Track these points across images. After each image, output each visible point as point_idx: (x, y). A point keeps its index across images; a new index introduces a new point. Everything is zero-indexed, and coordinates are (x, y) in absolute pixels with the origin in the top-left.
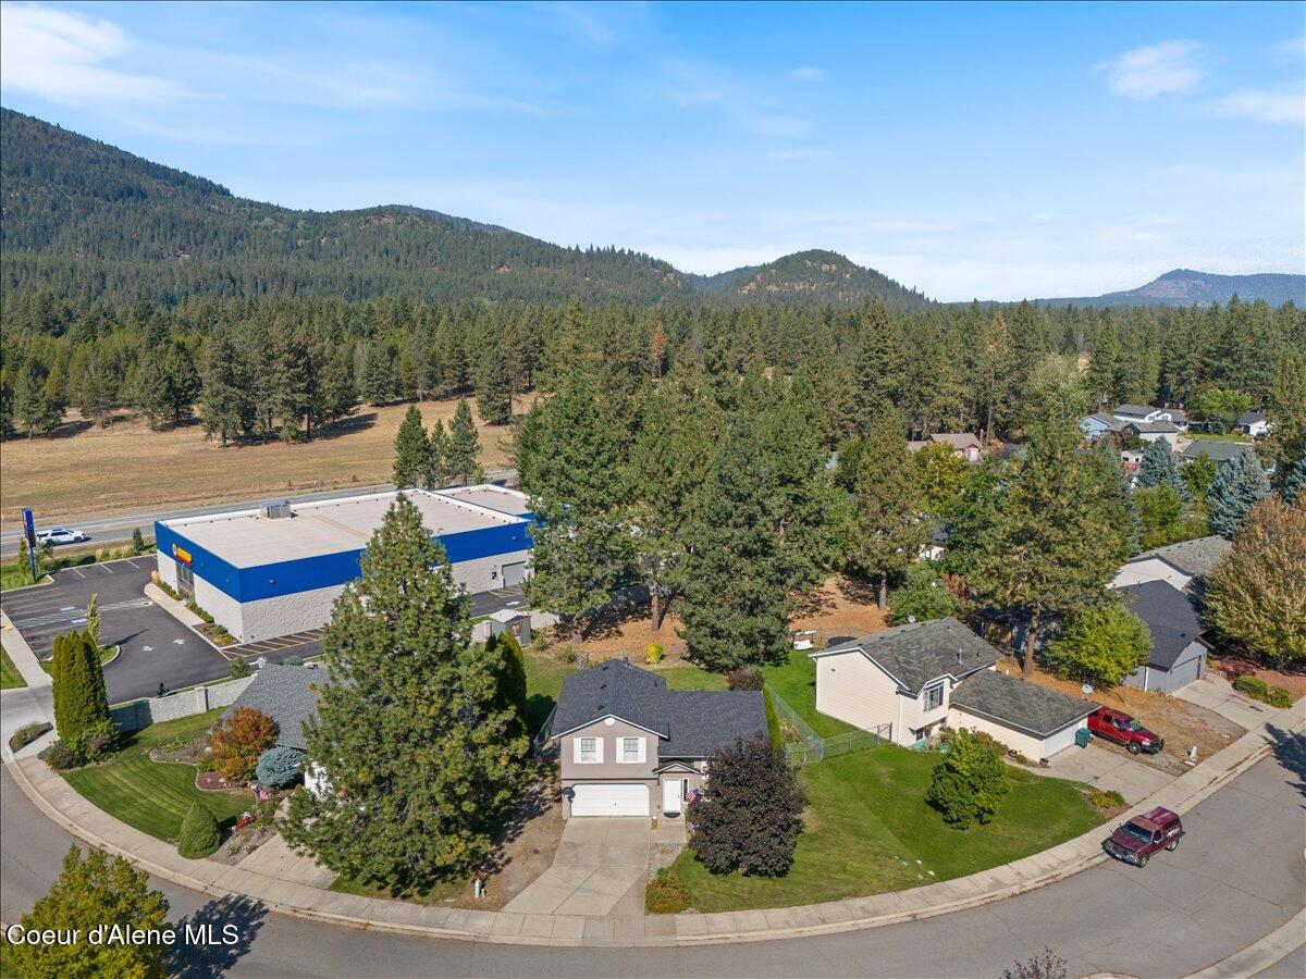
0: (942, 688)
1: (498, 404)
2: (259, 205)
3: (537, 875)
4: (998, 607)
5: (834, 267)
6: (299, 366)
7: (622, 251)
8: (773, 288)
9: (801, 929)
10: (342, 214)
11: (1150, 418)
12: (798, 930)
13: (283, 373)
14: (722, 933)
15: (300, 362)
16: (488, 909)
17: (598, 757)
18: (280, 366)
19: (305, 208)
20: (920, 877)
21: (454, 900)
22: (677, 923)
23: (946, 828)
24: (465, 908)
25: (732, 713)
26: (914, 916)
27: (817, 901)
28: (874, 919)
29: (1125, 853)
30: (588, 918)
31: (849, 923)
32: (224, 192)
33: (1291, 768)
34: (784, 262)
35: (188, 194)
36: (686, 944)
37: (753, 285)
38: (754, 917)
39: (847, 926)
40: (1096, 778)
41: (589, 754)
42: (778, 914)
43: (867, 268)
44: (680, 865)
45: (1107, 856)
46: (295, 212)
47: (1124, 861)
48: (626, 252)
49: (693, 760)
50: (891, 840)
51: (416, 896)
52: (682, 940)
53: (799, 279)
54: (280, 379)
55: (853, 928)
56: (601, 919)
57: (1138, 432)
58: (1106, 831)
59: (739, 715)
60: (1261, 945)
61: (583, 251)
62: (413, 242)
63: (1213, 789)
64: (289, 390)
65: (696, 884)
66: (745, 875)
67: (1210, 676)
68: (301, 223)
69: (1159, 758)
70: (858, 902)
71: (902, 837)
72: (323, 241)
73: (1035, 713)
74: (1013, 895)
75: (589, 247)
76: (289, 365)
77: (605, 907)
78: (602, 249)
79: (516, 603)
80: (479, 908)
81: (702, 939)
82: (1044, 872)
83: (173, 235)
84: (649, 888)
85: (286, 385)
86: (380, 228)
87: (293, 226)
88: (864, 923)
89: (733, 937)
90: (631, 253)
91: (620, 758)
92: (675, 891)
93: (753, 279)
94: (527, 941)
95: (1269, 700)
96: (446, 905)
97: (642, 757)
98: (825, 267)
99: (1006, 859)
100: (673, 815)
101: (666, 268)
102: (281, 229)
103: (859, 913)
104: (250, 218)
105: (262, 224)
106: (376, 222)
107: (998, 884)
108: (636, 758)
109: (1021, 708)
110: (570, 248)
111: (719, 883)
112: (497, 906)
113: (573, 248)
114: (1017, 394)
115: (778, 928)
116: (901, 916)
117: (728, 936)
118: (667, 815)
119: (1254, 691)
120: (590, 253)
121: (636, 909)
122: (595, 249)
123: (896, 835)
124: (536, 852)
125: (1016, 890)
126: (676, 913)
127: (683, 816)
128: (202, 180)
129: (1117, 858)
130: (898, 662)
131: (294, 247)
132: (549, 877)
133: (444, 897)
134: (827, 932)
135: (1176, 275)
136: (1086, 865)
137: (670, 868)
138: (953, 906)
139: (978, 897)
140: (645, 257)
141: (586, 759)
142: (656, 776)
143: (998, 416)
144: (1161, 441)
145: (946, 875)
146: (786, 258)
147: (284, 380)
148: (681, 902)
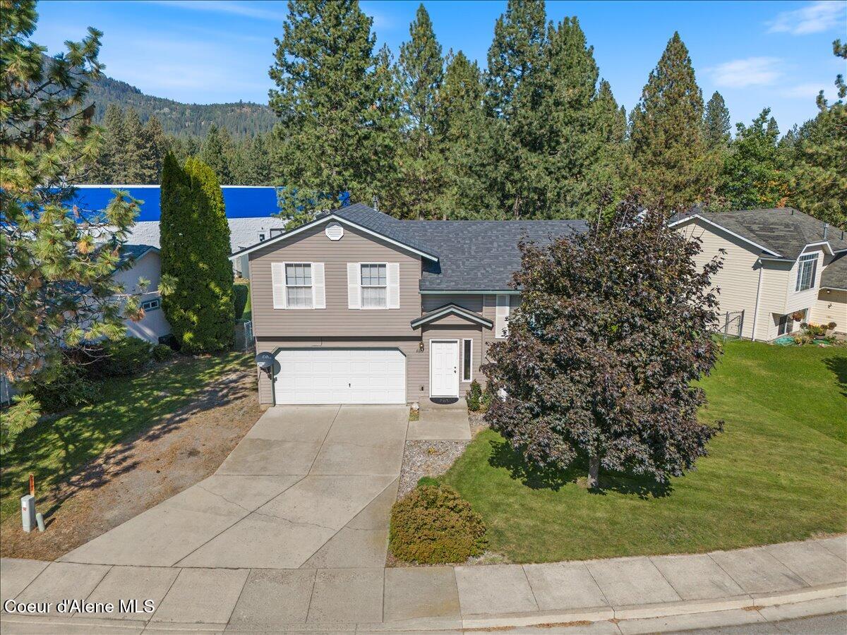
0: (816, 261)
2: (160, 100)
6: (146, 148)
9: (759, 601)
10: (215, 106)
12: (749, 603)
13: (133, 151)
14: (573, 610)
15: (148, 145)
17: (317, 299)
18: (131, 147)
19: (191, 103)
22: (461, 586)
27: (760, 540)
30: (255, 575)
32: (137, 92)
35: (112, 92)
38: (637, 573)
41: (302, 294)
42: (687, 568)
44: (463, 471)
46: (185, 105)
49: (479, 304)
52: (474, 628)
54: (132, 156)
56: (284, 577)
62: (263, 124)
64: (138, 166)
65: (496, 507)
68: (188, 112)
72: (203, 123)
76: (139, 147)
77: (300, 549)
81: (525, 627)
83: (101, 118)
84: (399, 509)
85: (136, 162)
86: (241, 115)
87: (183, 113)
89: (602, 622)
91: (355, 302)
92: (456, 516)
97: (392, 301)
100: (448, 400)
102: (175, 115)
104: (154, 109)
105: (162, 111)
106: (238, 111)
108: (381, 301)
111: (542, 503)
112: (64, 545)
115: (702, 600)
117: (588, 617)
118: (435, 400)
121: (369, 555)
124: (192, 454)
126: (457, 561)
127: (463, 402)
128: (121, 83)
131: (183, 127)
137: (443, 478)
141: (297, 301)
142: (418, 333)
147: (135, 158)
148: (469, 538)
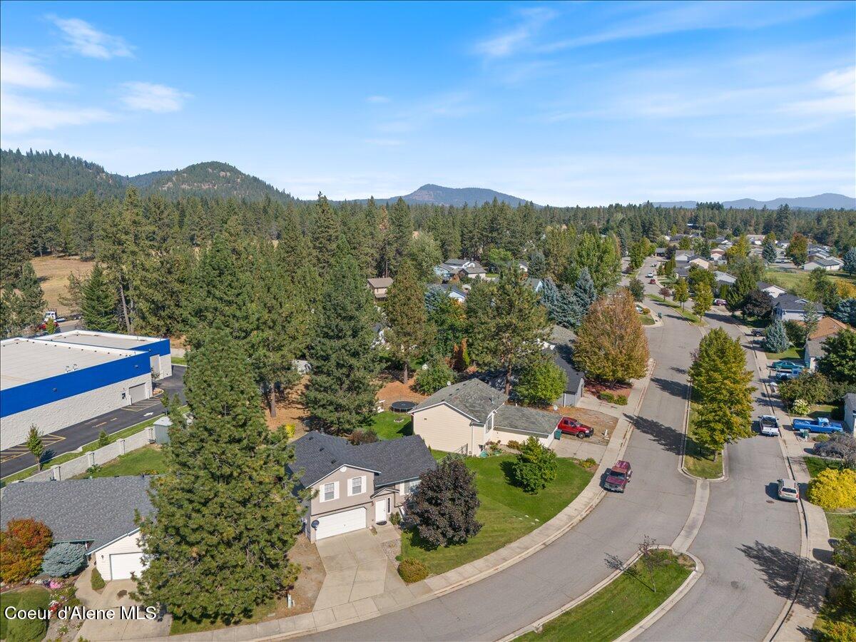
0: (491, 419)
1: (12, 271)
3: (321, 583)
4: (493, 370)
5: (228, 174)
7: (59, 155)
8: (185, 186)
9: (497, 567)
11: (465, 266)
12: (495, 568)
14: (457, 582)
16: (303, 612)
17: (336, 495)
20: (533, 523)
21: (274, 614)
22: (429, 584)
23: (527, 495)
24: (287, 616)
25: (408, 450)
26: (544, 544)
28: (528, 551)
29: (616, 487)
30: (374, 598)
31: (518, 557)
33: (647, 433)
34: (192, 169)
36: (441, 595)
37: (170, 184)
38: (467, 568)
39: (517, 559)
40: (575, 454)
41: (330, 494)
42: (479, 563)
43: (251, 175)
44: (406, 551)
45: (605, 492)
47: (615, 491)
48: (63, 157)
49: (394, 484)
50: (504, 509)
51: (245, 620)
52: (438, 593)
53: (203, 181)
55: (521, 559)
56: (382, 596)
57: (467, 274)
58: (596, 480)
59: (412, 451)
60: (692, 516)
61: (24, 153)
63: (624, 449)
65: (423, 560)
66: (446, 547)
67: (585, 395)
69: (592, 438)
70: (514, 545)
71: (509, 505)
73: (541, 424)
74: (580, 521)
75: (29, 151)
77: (380, 588)
78: (41, 153)
79: (152, 414)
80: (298, 614)
81: (448, 589)
82: (586, 506)
84: (398, 570)
88: (525, 554)
89: (465, 583)
90: (66, 156)
91: (350, 494)
93: (170, 180)
94: (345, 623)
95: (617, 402)
96: (272, 618)
97: (364, 490)
98: (222, 174)
99: (566, 504)
100: (383, 523)
101: (99, 170)
103: (518, 550)
107: (571, 518)
108: (360, 491)
109: (534, 423)
110: (11, 151)
111: (435, 555)
112: (308, 607)
113: (15, 151)
114: (400, 254)
115: (485, 571)
116: (538, 547)
117: (461, 583)
118: (378, 524)
119: (609, 399)
120: (30, 155)
121: (398, 583)
122: (34, 153)
123: (505, 505)
124: (309, 568)
125: (579, 518)
126: (423, 579)
127: (388, 523)
129: (613, 491)
130: (467, 407)
132: (329, 581)
133: (266, 614)
134: (510, 565)
135: (427, 188)
136: (600, 498)
137: (401, 555)
138: (558, 534)
139: (566, 527)
140: (79, 161)
141: (327, 498)
142: (372, 500)
143: (392, 267)
144: (478, 277)
145: (545, 519)
146: (193, 166)
